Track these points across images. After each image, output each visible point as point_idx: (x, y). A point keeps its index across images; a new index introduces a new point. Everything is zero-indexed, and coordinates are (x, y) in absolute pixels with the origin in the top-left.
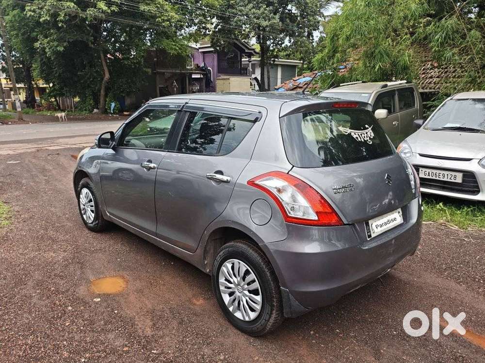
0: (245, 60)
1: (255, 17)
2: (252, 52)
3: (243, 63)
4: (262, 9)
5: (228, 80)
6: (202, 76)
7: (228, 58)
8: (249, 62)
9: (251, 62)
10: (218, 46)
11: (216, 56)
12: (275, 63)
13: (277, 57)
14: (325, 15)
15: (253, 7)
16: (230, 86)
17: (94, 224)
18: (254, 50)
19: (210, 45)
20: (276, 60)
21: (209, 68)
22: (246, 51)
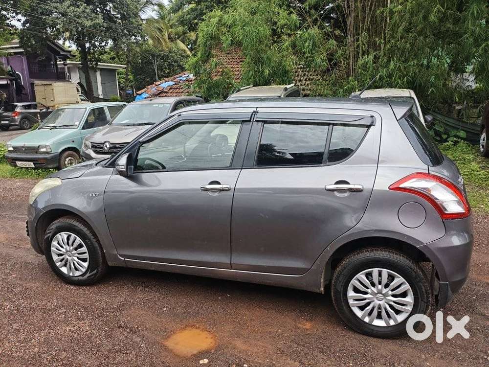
0: (60, 62)
1: (75, 16)
2: (68, 54)
3: (59, 66)
4: (82, 8)
5: (51, 86)
6: (9, 82)
7: (39, 60)
8: (65, 65)
9: (67, 65)
10: (29, 47)
11: (24, 59)
12: (98, 67)
13: (99, 60)
14: (143, 18)
15: (71, 5)
16: (53, 94)
17: (88, 275)
18: (70, 52)
19: (18, 45)
20: (99, 63)
21: (17, 72)
22: (61, 53)
